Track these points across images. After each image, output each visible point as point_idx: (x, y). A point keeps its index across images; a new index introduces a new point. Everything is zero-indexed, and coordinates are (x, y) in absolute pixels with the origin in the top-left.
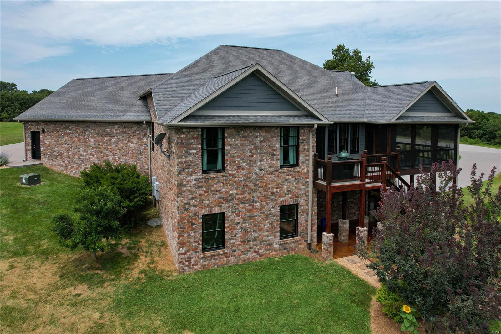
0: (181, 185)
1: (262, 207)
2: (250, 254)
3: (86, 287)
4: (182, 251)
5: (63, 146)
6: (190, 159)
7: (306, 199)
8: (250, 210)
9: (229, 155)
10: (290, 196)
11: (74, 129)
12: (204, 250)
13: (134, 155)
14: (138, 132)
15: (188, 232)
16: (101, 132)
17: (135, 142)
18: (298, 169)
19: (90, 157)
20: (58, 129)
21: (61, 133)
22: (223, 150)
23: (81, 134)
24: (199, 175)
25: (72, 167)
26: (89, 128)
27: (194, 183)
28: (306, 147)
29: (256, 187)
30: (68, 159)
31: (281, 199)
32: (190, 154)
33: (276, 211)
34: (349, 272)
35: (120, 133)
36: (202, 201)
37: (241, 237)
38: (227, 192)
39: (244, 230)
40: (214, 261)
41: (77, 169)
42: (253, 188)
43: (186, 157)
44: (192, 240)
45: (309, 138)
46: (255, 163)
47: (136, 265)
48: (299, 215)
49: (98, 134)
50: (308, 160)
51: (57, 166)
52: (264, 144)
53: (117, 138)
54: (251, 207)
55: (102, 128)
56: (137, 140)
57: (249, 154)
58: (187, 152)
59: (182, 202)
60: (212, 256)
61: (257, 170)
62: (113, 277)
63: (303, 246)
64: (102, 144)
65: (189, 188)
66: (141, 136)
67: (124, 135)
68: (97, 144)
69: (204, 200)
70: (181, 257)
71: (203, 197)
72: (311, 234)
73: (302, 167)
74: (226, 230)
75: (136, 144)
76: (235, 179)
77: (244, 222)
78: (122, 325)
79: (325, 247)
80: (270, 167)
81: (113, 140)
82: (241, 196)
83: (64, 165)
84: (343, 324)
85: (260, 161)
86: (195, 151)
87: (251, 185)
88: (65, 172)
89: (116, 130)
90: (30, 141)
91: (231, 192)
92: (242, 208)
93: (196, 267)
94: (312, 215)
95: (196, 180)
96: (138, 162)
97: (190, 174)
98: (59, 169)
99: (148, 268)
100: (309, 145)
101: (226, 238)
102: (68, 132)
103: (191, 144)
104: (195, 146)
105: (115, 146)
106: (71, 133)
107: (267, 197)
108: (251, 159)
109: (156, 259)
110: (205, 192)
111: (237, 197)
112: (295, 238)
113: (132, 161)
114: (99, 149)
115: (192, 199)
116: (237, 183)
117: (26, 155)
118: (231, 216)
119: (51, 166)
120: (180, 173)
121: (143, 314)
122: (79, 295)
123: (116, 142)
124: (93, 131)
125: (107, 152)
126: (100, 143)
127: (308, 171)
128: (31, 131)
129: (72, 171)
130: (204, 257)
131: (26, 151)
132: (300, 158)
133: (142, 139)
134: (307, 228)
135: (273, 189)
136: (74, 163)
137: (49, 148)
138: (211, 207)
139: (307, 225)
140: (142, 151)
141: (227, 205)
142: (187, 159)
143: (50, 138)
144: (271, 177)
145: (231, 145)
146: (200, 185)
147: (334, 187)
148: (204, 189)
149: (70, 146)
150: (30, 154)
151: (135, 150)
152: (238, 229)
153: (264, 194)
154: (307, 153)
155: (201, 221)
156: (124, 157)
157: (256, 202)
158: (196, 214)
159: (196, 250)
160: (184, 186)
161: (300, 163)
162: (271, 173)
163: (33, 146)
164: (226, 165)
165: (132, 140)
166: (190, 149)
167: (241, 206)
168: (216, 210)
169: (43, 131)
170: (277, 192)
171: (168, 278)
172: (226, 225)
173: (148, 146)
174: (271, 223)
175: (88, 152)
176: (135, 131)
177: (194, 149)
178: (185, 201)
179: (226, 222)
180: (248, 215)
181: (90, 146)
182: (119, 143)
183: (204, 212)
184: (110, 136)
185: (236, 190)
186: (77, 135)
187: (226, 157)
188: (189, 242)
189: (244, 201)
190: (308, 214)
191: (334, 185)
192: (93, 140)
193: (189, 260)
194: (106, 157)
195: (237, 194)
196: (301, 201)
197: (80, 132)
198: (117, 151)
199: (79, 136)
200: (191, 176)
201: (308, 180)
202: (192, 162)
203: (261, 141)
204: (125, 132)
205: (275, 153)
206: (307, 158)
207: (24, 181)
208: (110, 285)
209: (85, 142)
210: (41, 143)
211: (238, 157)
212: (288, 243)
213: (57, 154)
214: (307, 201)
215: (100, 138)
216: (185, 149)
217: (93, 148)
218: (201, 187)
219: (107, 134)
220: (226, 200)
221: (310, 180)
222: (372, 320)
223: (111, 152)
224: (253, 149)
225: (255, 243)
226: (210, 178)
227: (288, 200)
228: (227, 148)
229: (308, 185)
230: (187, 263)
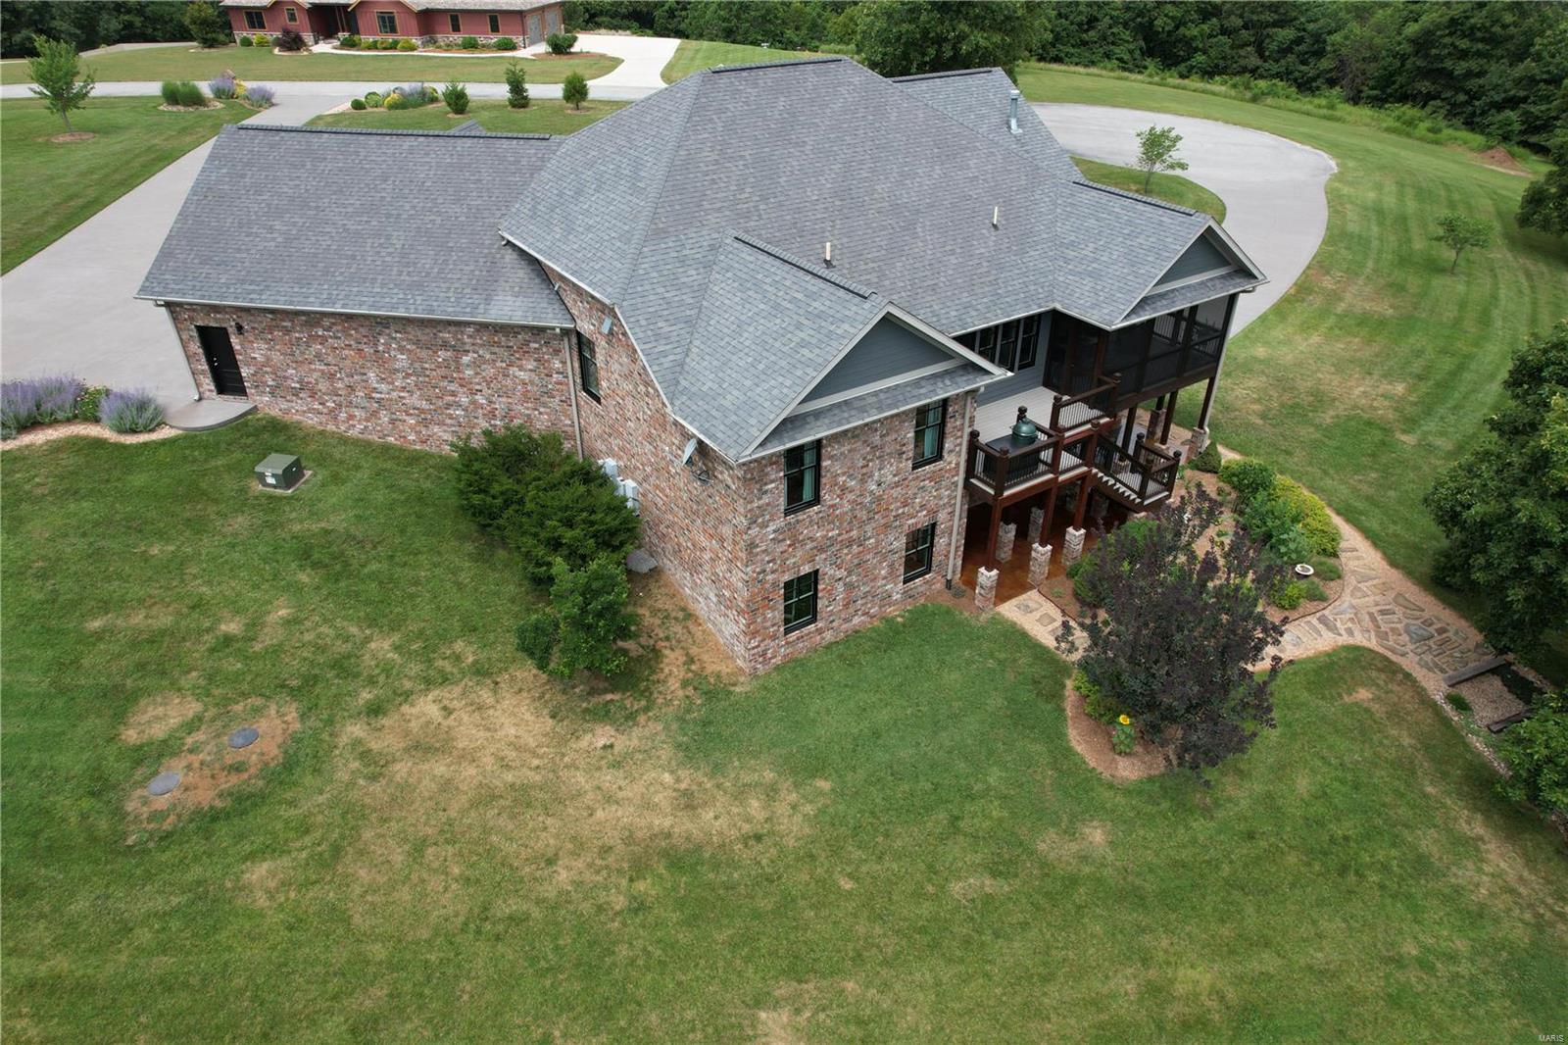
0: (751, 546)
1: (878, 543)
2: (856, 620)
3: (609, 730)
4: (754, 643)
5: (313, 367)
6: (766, 499)
7: (950, 510)
8: (859, 553)
9: (829, 475)
10: (925, 513)
11: (340, 328)
12: (787, 632)
13: (529, 395)
14: (537, 346)
15: (763, 614)
16: (424, 338)
17: (530, 367)
18: (940, 464)
19: (402, 394)
20: (285, 324)
21: (297, 335)
22: (817, 468)
23: (365, 340)
24: (780, 522)
25: (351, 417)
26: (388, 328)
27: (771, 537)
28: (958, 423)
29: (871, 515)
30: (335, 398)
31: (910, 522)
32: (766, 492)
33: (900, 543)
34: (1024, 635)
35: (481, 345)
36: (784, 561)
37: (844, 599)
38: (823, 537)
39: (849, 587)
40: (801, 645)
41: (367, 420)
42: (865, 518)
43: (760, 499)
44: (769, 624)
45: (965, 405)
46: (871, 476)
47: (666, 671)
48: (936, 539)
49: (417, 342)
50: (960, 445)
51: (304, 412)
52: (888, 438)
53: (476, 355)
54: (861, 548)
55: (427, 331)
56: (535, 364)
57: (861, 463)
58: (760, 490)
59: (754, 572)
60: (798, 639)
61: (874, 487)
62: (643, 703)
63: (939, 586)
64: (433, 366)
65: (764, 548)
66: (544, 353)
67: (496, 350)
68: (417, 365)
69: (787, 559)
70: (753, 652)
71: (786, 555)
72: (955, 562)
73: (949, 460)
74: (820, 595)
75: (531, 370)
76: (838, 512)
77: (850, 573)
78: (719, 786)
79: (982, 592)
80: (895, 476)
81: (466, 359)
82: (845, 536)
83: (325, 411)
84: (1032, 736)
85: (879, 470)
86: (773, 485)
87: (863, 515)
88: (331, 427)
89: (470, 336)
90: (201, 351)
91: (830, 534)
92: (847, 554)
93: (773, 661)
94: (958, 534)
95: (775, 531)
96: (542, 410)
97: (765, 525)
98: (311, 421)
99: (690, 675)
100: (963, 417)
101: (819, 606)
102: (320, 333)
103: (767, 474)
104: (773, 477)
105: (472, 373)
106: (331, 337)
107: (887, 526)
108: (864, 470)
109: (694, 651)
110: (790, 546)
111: (840, 539)
112: (927, 576)
113: (528, 409)
114: (427, 379)
115: (769, 562)
116: (841, 518)
117: (198, 385)
118: (828, 571)
119: (287, 412)
120: (749, 528)
121: (737, 763)
122: (612, 746)
123: (474, 364)
124: (398, 335)
125: (452, 387)
126: (427, 366)
127: (958, 464)
128: (196, 326)
129: (354, 426)
130: (787, 643)
131: (193, 373)
132: (947, 445)
133: (548, 361)
134: (947, 556)
135: (897, 510)
136: (356, 407)
137: (268, 369)
138: (799, 567)
139: (949, 552)
140: (550, 386)
141: (824, 556)
142: (761, 502)
143: (264, 346)
144: (895, 493)
145: (831, 457)
146: (781, 537)
147: (1009, 497)
148: (788, 542)
149: (336, 368)
150: (208, 384)
151: (532, 382)
152: (840, 587)
153: (883, 521)
154: (959, 434)
155: (782, 591)
156: (504, 400)
157: (869, 538)
158: (775, 584)
159: (774, 637)
160: (757, 546)
161: (945, 454)
162: (897, 485)
163: (210, 362)
164: (822, 493)
165: (519, 363)
166: (766, 484)
167: (845, 551)
168: (806, 569)
169: (240, 328)
170: (903, 513)
171: (738, 689)
172: (821, 587)
173: (567, 377)
174: (891, 566)
175: (393, 383)
176: (527, 343)
177: (772, 482)
178: (758, 570)
179: (821, 582)
180: (856, 561)
181: (397, 370)
182: (483, 367)
183: (787, 578)
184: (454, 348)
185: (838, 528)
186: (352, 343)
187: (823, 480)
188: (766, 628)
189: (850, 543)
190: (951, 534)
191: (1006, 493)
192: (404, 357)
193: (764, 654)
194: (450, 398)
195: (839, 535)
196: (942, 516)
197: (359, 336)
198: (479, 384)
199: (360, 347)
200: (767, 526)
201: (956, 478)
202: (768, 504)
203: (882, 436)
204: (498, 344)
205: (904, 449)
206: (958, 441)
207: (271, 481)
208: (649, 719)
209: (379, 359)
210: (238, 357)
211: (844, 474)
212: (916, 588)
213: (298, 386)
214: (952, 513)
215: (424, 354)
216: (758, 486)
217: (408, 375)
218: (784, 540)
219: (445, 345)
220: (822, 550)
221: (960, 479)
222: (1070, 722)
223: (462, 386)
224: (868, 453)
225: (864, 601)
226: (798, 522)
227: (921, 520)
228: (825, 463)
229: (956, 486)
230: (761, 659)
